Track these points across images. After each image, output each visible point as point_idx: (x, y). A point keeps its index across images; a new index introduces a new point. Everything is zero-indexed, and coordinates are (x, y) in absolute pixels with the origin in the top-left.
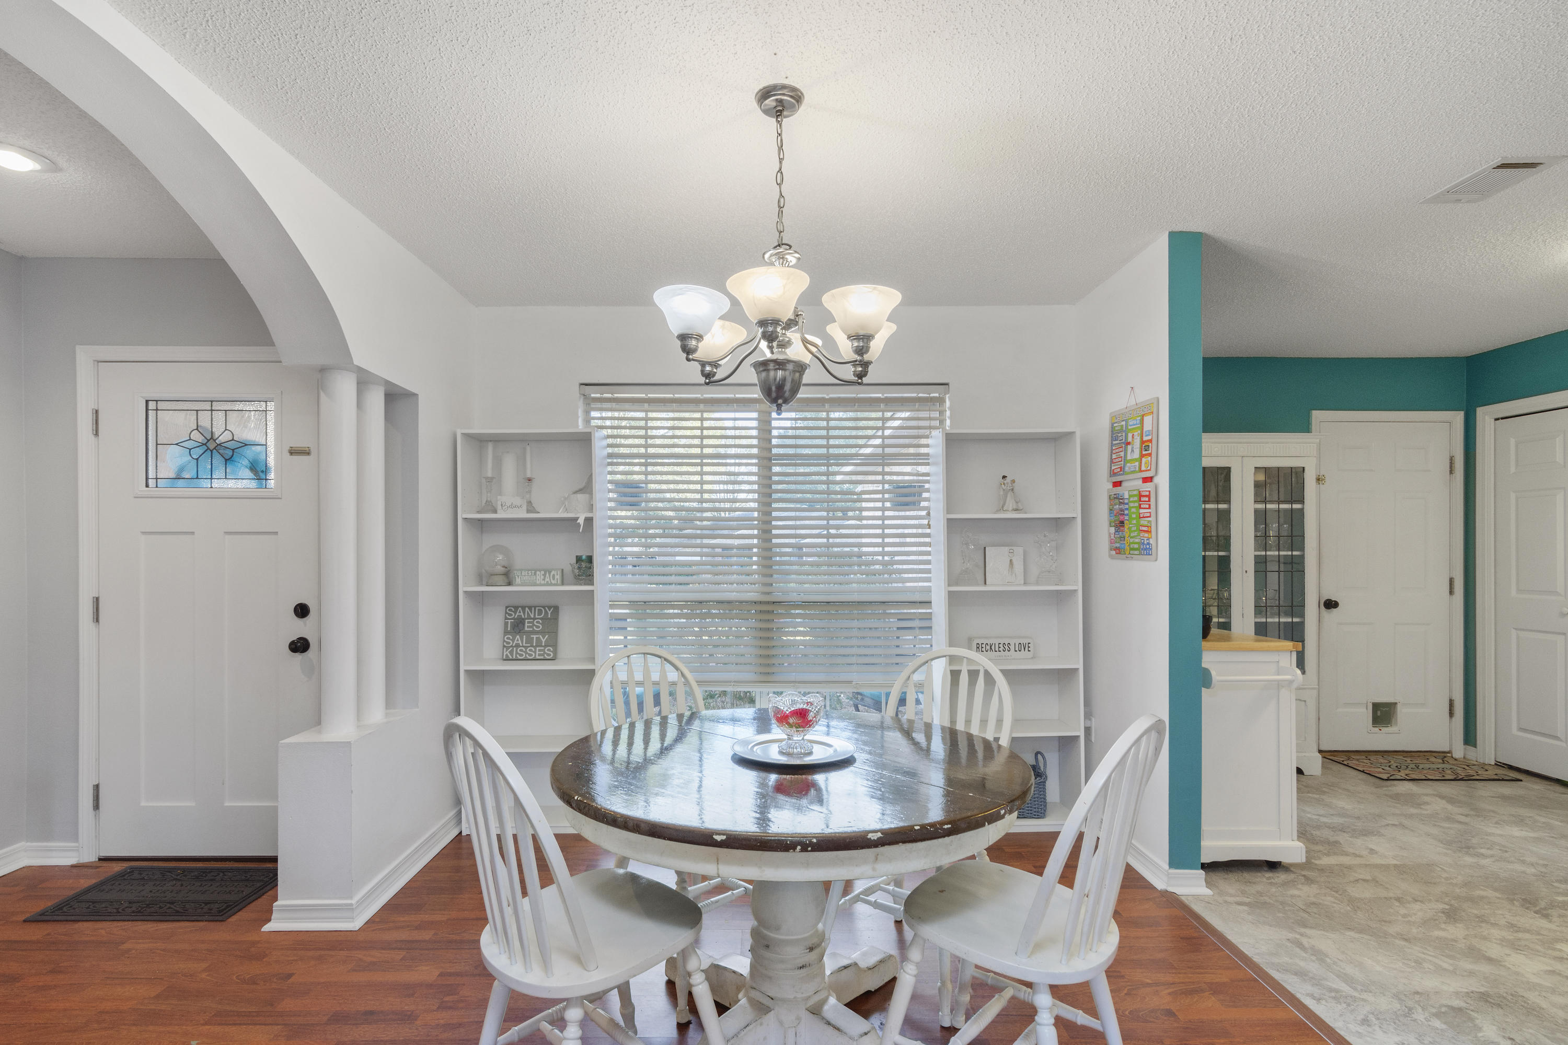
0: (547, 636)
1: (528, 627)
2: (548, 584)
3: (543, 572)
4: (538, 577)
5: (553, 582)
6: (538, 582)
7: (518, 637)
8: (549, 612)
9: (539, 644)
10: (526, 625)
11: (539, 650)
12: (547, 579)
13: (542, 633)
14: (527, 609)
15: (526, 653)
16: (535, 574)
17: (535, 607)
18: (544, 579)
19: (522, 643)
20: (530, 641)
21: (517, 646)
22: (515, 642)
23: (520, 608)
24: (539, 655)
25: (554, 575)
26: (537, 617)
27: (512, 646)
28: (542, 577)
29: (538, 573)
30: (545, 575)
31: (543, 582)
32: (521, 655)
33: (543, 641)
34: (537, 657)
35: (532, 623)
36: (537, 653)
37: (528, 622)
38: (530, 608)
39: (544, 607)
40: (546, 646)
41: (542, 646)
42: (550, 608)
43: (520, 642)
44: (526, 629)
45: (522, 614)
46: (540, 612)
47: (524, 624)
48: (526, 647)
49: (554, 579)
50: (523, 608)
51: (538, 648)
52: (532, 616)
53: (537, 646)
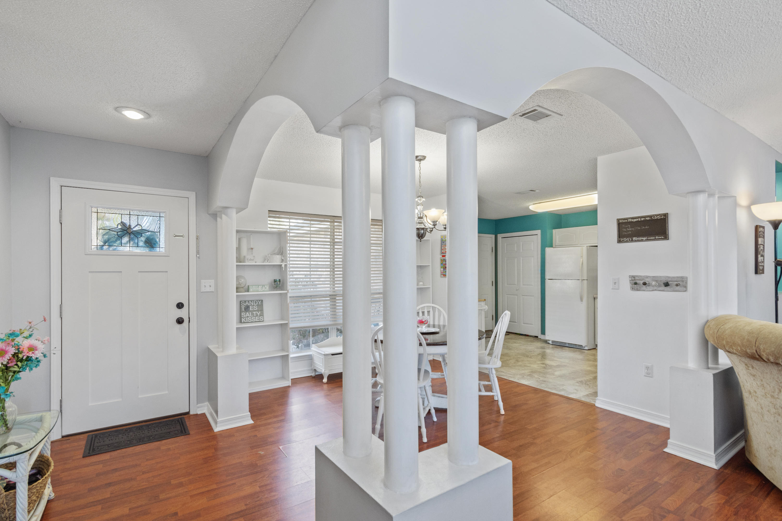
0: (260, 312)
1: (251, 309)
2: (263, 291)
3: (261, 286)
4: (259, 288)
5: (266, 290)
6: (259, 290)
7: (247, 313)
8: (260, 302)
9: (257, 315)
10: (251, 308)
11: (257, 318)
12: (263, 289)
13: (258, 311)
14: (250, 301)
15: (252, 319)
16: (258, 287)
17: (253, 301)
18: (262, 289)
19: (250, 315)
20: (253, 314)
21: (248, 317)
22: (247, 315)
23: (247, 302)
24: (257, 320)
25: (266, 287)
26: (255, 304)
27: (245, 317)
28: (261, 288)
29: (259, 286)
30: (262, 287)
31: (261, 290)
32: (250, 320)
33: (259, 314)
34: (257, 321)
35: (253, 307)
36: (257, 319)
37: (251, 307)
38: (251, 301)
39: (257, 300)
40: (260, 316)
41: (258, 316)
42: (260, 301)
43: (249, 315)
44: (251, 310)
45: (248, 304)
46: (256, 302)
47: (249, 308)
48: (252, 317)
49: (266, 288)
50: (248, 301)
51: (257, 317)
52: (253, 304)
53: (256, 316)
